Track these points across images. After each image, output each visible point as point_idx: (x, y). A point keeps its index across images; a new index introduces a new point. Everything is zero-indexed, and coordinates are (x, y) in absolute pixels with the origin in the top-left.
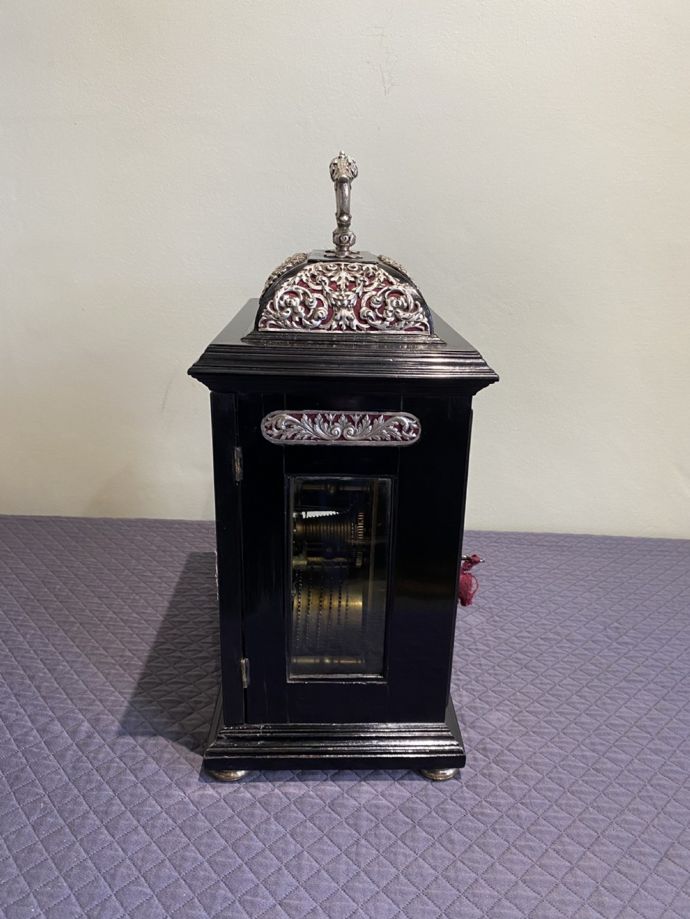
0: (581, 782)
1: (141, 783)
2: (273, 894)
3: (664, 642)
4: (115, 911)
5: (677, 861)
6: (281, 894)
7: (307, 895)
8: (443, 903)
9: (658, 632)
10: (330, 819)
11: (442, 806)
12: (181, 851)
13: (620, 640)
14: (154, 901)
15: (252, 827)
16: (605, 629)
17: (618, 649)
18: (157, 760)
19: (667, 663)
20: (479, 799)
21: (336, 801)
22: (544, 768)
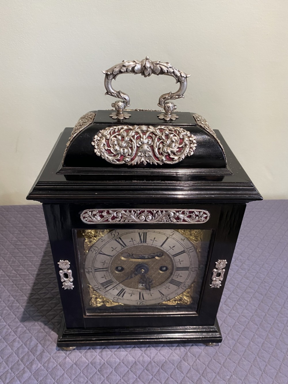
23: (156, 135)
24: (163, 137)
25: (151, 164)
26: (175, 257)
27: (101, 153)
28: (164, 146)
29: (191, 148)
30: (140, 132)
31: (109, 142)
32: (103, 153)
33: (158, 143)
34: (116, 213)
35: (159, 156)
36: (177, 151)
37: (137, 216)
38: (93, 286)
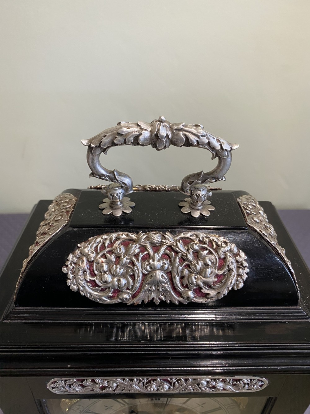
23: (177, 252)
24: (190, 256)
25: (169, 302)
27: (78, 287)
28: (191, 273)
29: (239, 276)
30: (148, 246)
31: (93, 267)
32: (83, 286)
33: (180, 268)
34: (108, 382)
35: (182, 290)
36: (214, 283)
37: (144, 385)
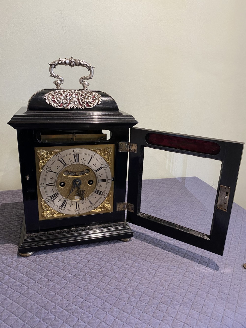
0: (152, 253)
1: (4, 284)
2: (61, 307)
3: (168, 209)
4: (5, 326)
5: (181, 268)
6: (64, 306)
7: (73, 305)
8: (117, 296)
9: (166, 206)
10: (76, 280)
11: (112, 268)
12: (25, 302)
13: (156, 210)
14: (19, 320)
15: (49, 288)
16: (151, 207)
17: (156, 212)
18: (9, 275)
19: (170, 215)
20: (123, 264)
21: (77, 274)
22: (140, 251)
23: (80, 94)
24: (84, 95)
25: (78, 108)
26: (97, 172)
27: (49, 102)
28: (85, 99)
29: (99, 100)
30: (70, 92)
31: (54, 97)
32: (51, 102)
33: (81, 98)
35: (82, 104)
36: (92, 102)
38: (45, 199)
